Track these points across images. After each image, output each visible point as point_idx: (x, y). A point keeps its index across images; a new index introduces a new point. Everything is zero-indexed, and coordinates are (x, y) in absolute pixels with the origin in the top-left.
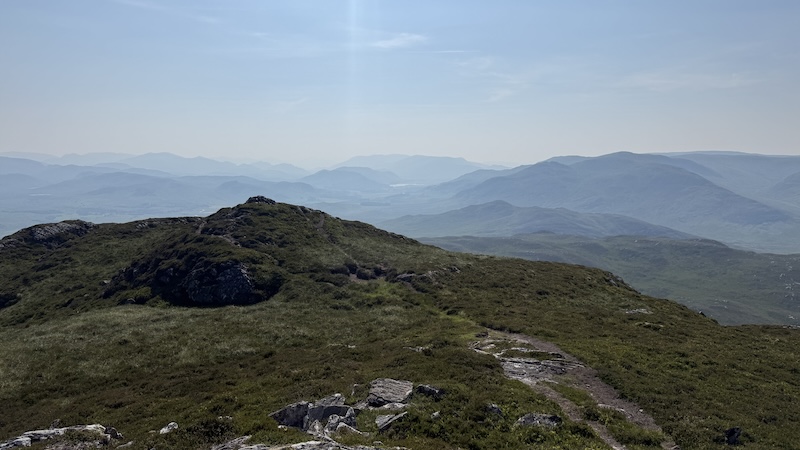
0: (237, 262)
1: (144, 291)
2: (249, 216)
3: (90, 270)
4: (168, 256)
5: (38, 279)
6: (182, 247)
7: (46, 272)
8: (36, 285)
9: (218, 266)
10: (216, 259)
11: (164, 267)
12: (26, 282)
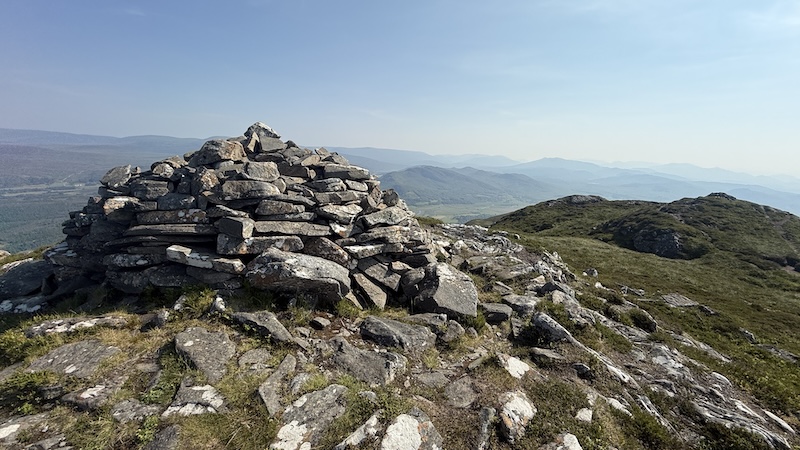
0: (673, 231)
1: (609, 236)
2: (703, 205)
3: (590, 221)
4: (631, 220)
5: (564, 220)
6: (642, 217)
7: (569, 218)
8: (562, 223)
9: (659, 231)
10: (659, 227)
11: (626, 225)
12: (558, 220)
